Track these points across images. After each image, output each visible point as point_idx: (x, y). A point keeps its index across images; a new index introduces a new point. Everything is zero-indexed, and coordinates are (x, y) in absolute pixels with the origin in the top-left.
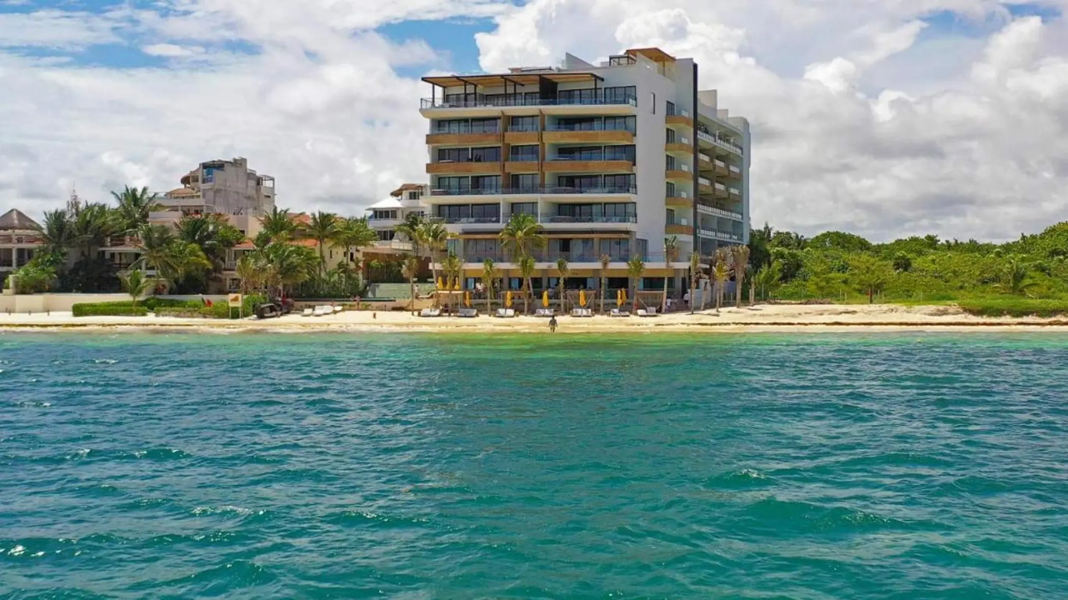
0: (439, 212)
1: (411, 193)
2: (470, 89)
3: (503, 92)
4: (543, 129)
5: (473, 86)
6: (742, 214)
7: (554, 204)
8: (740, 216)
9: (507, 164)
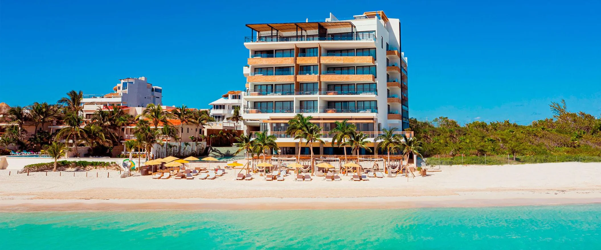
0: (255, 106)
1: (233, 96)
2: (275, 32)
3: (295, 35)
4: (320, 55)
5: (276, 31)
6: (408, 107)
7: (326, 101)
8: (407, 108)
9: (298, 76)
